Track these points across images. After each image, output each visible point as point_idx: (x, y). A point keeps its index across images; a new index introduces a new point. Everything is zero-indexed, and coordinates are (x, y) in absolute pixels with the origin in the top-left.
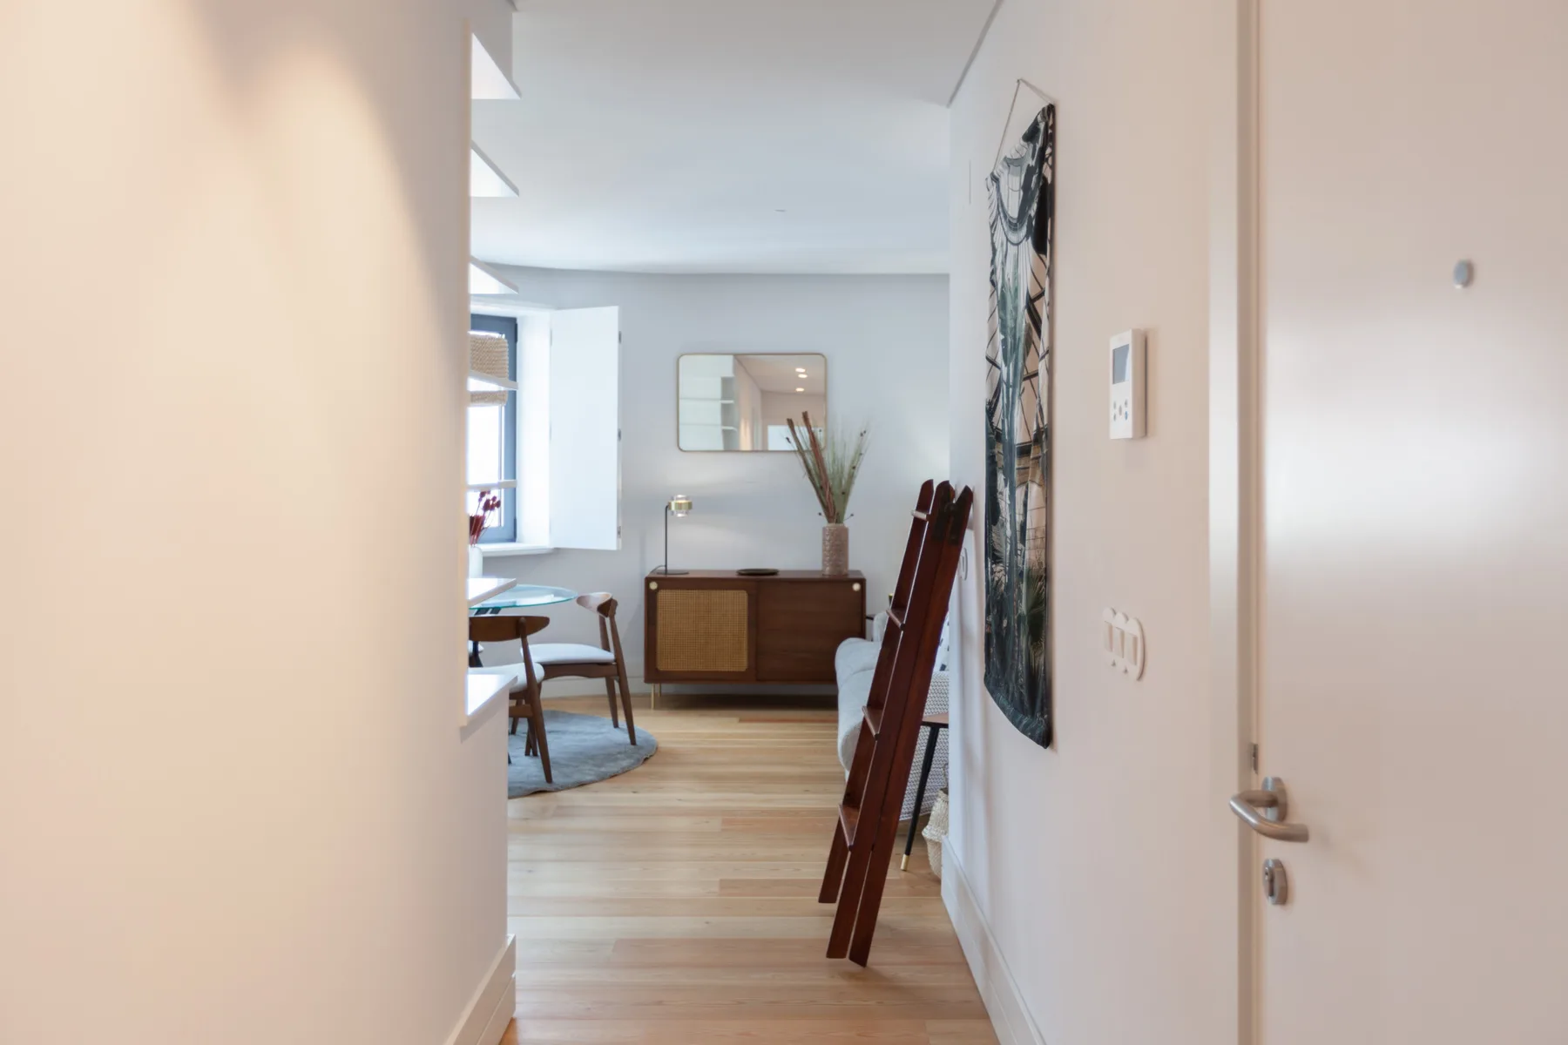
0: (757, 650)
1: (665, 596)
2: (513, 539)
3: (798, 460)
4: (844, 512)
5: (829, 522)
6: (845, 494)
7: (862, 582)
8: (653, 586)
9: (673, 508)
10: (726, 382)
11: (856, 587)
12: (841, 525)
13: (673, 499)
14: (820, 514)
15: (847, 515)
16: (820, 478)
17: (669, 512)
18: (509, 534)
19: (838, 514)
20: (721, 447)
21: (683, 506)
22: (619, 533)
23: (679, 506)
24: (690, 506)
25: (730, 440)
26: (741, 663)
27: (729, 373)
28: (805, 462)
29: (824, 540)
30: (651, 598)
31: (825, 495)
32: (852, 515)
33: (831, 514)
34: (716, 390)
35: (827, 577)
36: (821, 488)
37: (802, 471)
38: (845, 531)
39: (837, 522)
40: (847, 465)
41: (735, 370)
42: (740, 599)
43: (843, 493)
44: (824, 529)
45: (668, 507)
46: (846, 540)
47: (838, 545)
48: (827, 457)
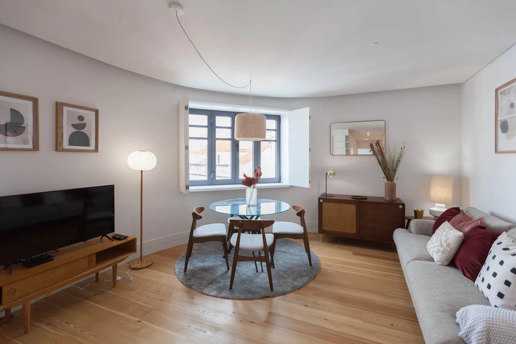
0: (359, 227)
1: (325, 205)
2: (280, 181)
3: (374, 158)
4: (394, 178)
5: (388, 181)
6: (395, 171)
7: (403, 205)
8: (321, 201)
9: (328, 174)
10: (346, 137)
11: (401, 207)
12: (393, 182)
13: (328, 171)
14: (384, 178)
15: (395, 178)
16: (384, 165)
17: (327, 175)
18: (278, 180)
19: (392, 178)
20: (345, 154)
21: (332, 174)
22: (310, 182)
23: (331, 174)
24: (334, 174)
25: (348, 152)
26: (354, 231)
27: (347, 134)
28: (378, 159)
29: (386, 188)
30: (320, 205)
31: (386, 171)
32: (397, 178)
33: (389, 178)
34: (344, 139)
35: (387, 202)
36: (384, 168)
37: (376, 162)
38: (395, 184)
39: (391, 181)
40: (396, 160)
41: (349, 134)
42: (353, 207)
43: (394, 170)
44: (386, 184)
45: (327, 174)
46: (395, 188)
47: (391, 189)
48: (387, 157)
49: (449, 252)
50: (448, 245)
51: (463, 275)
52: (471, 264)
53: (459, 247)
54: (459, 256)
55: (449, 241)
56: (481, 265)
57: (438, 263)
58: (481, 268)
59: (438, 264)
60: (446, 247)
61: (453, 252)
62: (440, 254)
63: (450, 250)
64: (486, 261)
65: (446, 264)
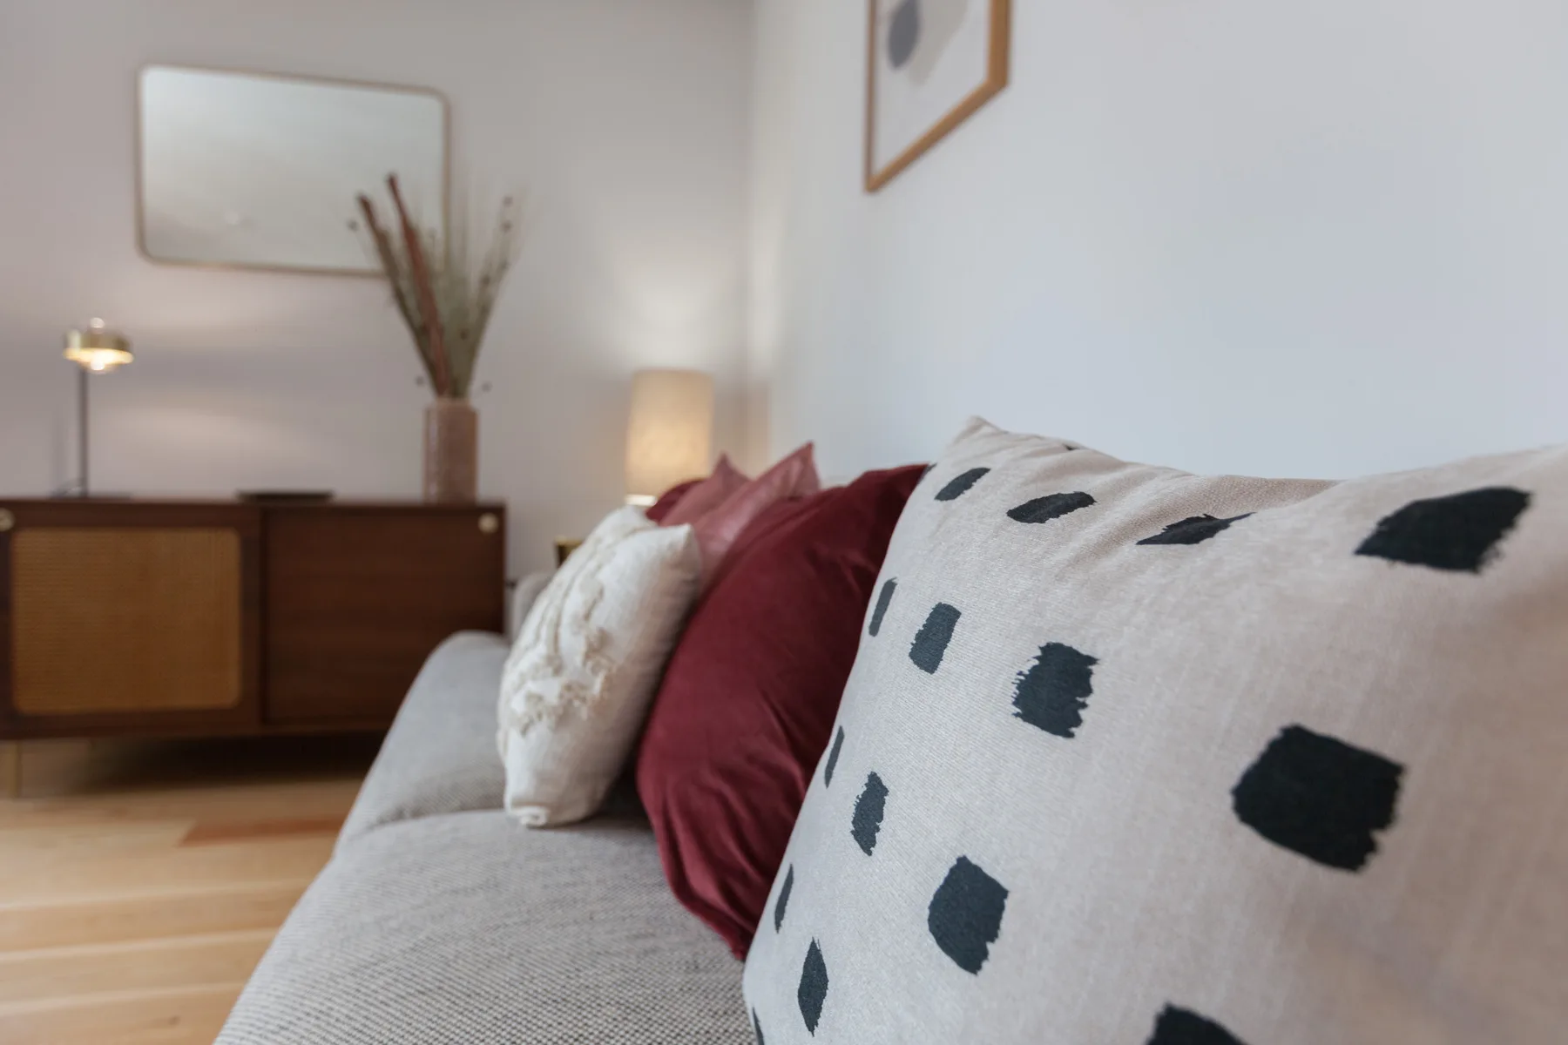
4: (468, 381)
5: (436, 399)
7: (498, 511)
11: (487, 523)
12: (462, 402)
14: (418, 385)
15: (474, 385)
19: (460, 383)
26: (228, 688)
29: (427, 430)
32: (486, 385)
33: (445, 383)
35: (428, 506)
39: (454, 398)
44: (428, 410)
46: (471, 430)
47: (453, 438)
49: (600, 707)
50: (599, 645)
51: (667, 896)
52: (731, 776)
53: (665, 648)
54: (658, 731)
55: (600, 618)
56: (796, 771)
57: (525, 815)
58: (795, 802)
59: (525, 821)
60: (584, 664)
61: (625, 702)
62: (541, 730)
63: (609, 684)
64: (842, 719)
65: (579, 810)
